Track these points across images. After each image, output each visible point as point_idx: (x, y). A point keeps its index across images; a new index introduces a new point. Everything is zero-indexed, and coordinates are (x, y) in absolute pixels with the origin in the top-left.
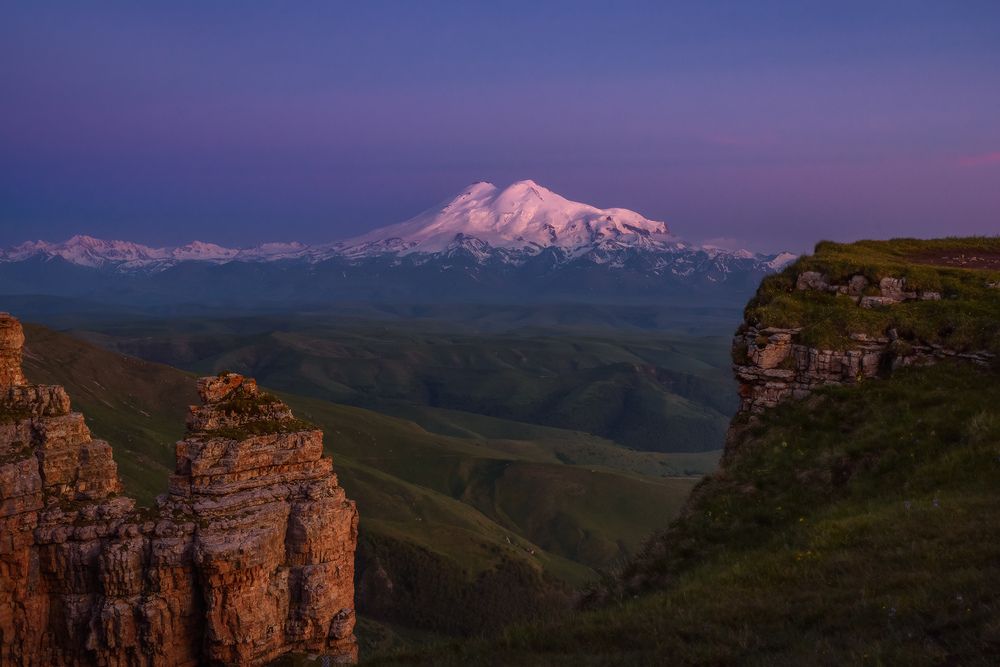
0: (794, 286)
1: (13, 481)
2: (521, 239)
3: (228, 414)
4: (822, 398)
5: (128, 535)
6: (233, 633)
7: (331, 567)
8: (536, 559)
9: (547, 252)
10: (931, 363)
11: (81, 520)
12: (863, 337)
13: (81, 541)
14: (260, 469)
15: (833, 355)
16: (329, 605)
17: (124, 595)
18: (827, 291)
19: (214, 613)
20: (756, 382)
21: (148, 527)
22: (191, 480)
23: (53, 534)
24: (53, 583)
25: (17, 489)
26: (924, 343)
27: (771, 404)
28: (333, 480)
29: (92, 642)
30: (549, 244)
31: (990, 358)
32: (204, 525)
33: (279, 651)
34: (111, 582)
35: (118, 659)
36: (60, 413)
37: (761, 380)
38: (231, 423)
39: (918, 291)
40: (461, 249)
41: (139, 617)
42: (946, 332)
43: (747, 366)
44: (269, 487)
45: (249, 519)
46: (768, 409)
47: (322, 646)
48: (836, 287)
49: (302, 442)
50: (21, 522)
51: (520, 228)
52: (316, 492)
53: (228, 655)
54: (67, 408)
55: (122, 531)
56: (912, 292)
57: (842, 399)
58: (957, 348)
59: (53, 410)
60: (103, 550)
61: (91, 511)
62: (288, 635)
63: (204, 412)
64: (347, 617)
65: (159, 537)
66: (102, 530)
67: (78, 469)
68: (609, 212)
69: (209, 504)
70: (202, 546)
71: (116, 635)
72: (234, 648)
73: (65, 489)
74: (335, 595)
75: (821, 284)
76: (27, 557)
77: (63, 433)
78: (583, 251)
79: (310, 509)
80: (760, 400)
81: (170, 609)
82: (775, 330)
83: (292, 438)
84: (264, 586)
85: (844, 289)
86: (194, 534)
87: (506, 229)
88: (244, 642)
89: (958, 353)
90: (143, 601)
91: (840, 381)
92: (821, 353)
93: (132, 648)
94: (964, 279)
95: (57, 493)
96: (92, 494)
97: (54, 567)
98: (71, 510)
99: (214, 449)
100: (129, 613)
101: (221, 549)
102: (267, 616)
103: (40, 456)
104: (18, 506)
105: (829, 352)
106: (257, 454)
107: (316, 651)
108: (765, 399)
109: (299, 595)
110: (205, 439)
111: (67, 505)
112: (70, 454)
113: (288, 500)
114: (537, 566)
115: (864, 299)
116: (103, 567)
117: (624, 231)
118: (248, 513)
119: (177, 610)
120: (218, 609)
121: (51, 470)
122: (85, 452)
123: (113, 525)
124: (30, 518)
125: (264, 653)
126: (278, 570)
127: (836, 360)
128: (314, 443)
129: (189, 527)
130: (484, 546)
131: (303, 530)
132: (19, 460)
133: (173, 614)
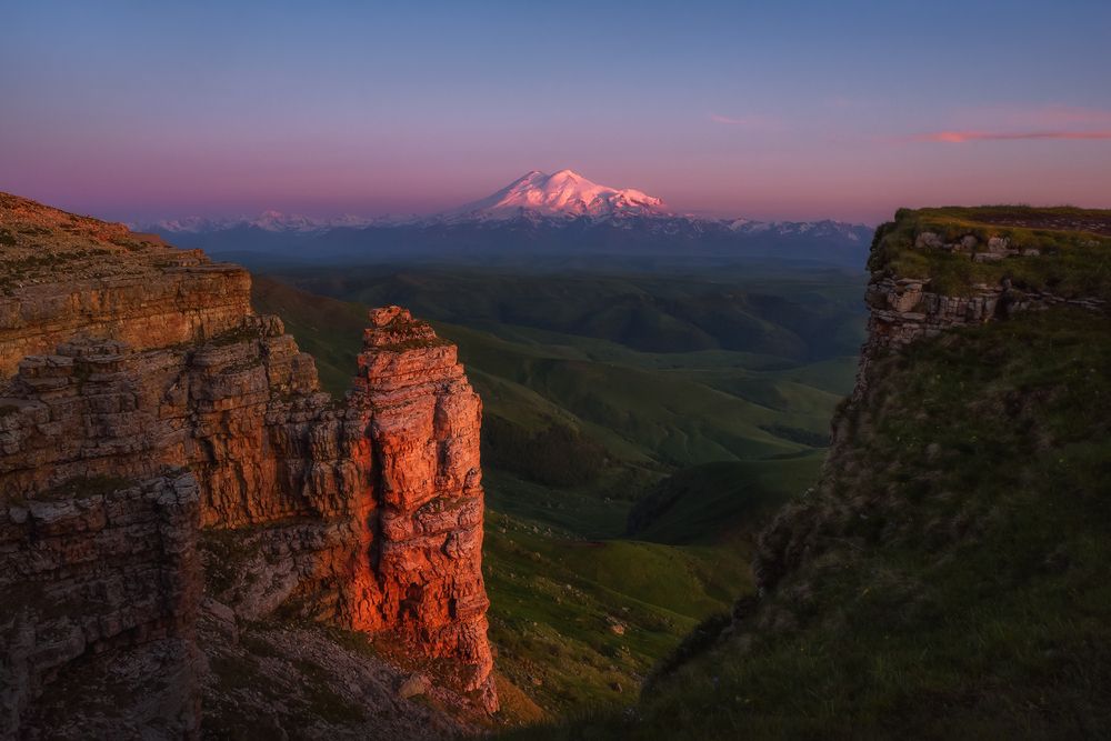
0: (913, 244)
1: (249, 382)
2: (563, 210)
3: (392, 334)
4: (956, 336)
5: (328, 419)
6: (400, 484)
7: (465, 440)
8: (573, 423)
9: (580, 218)
10: (1044, 308)
11: (295, 409)
12: (983, 286)
13: (296, 423)
14: (415, 373)
15: (960, 301)
16: (464, 466)
17: (326, 459)
18: (941, 248)
19: (388, 471)
20: (893, 323)
21: (341, 413)
22: (369, 381)
23: (277, 419)
24: (279, 452)
25: (252, 388)
26: (1035, 291)
27: (907, 341)
28: (464, 380)
29: (306, 491)
30: (582, 214)
31: (1101, 304)
32: (378, 411)
33: (432, 496)
34: (317, 450)
35: (324, 502)
36: (278, 334)
37: (899, 322)
38: (394, 341)
39: (1020, 248)
40: (522, 217)
41: (337, 474)
42: (1053, 283)
43: (886, 309)
44: (421, 385)
45: (408, 408)
46: (904, 345)
47: (460, 493)
48: (950, 245)
49: (443, 354)
50: (256, 410)
51: (563, 202)
52: (454, 389)
53: (397, 500)
54: (282, 332)
55: (323, 416)
56: (1015, 250)
57: (974, 337)
58: (1066, 296)
59: (273, 333)
60: (311, 429)
61: (301, 402)
62: (437, 485)
63: (375, 333)
64: (476, 473)
65: (348, 420)
66: (310, 415)
67: (291, 374)
68: (622, 192)
69: (382, 397)
70: (378, 426)
71: (322, 487)
72: (401, 495)
73: (283, 387)
74: (467, 458)
75: (937, 243)
76: (260, 433)
77: (280, 349)
78: (604, 218)
79: (450, 400)
80: (897, 338)
81: (357, 469)
82: (911, 281)
83: (436, 351)
84: (420, 453)
85: (957, 246)
86: (372, 418)
87: (553, 203)
88: (408, 490)
89: (1067, 299)
90: (339, 463)
91: (965, 322)
92: (951, 299)
93: (333, 495)
94: (1058, 238)
95: (278, 390)
96: (302, 390)
97: (279, 440)
98: (288, 402)
99: (383, 360)
100: (330, 472)
101: (391, 428)
102: (422, 473)
103: (266, 365)
104: (253, 399)
105: (957, 299)
106: (412, 362)
107: (456, 497)
108: (902, 337)
109: (444, 459)
110: (377, 352)
111: (285, 399)
112: (286, 363)
113: (434, 394)
114: (575, 428)
115: (977, 255)
116: (311, 441)
117: (633, 204)
118: (408, 403)
119: (362, 469)
120: (390, 468)
121: (274, 374)
122: (296, 361)
123: (317, 412)
124: (262, 407)
125: (421, 498)
126: (429, 442)
127: (963, 305)
128: (451, 354)
129: (369, 413)
130: (540, 415)
131: (446, 415)
132: (253, 367)
133: (359, 472)
